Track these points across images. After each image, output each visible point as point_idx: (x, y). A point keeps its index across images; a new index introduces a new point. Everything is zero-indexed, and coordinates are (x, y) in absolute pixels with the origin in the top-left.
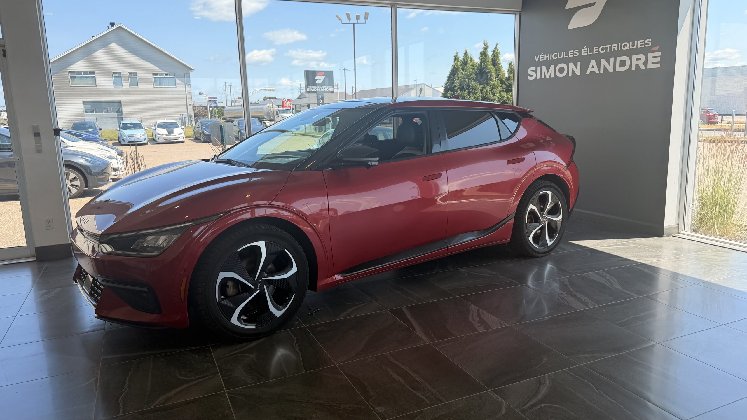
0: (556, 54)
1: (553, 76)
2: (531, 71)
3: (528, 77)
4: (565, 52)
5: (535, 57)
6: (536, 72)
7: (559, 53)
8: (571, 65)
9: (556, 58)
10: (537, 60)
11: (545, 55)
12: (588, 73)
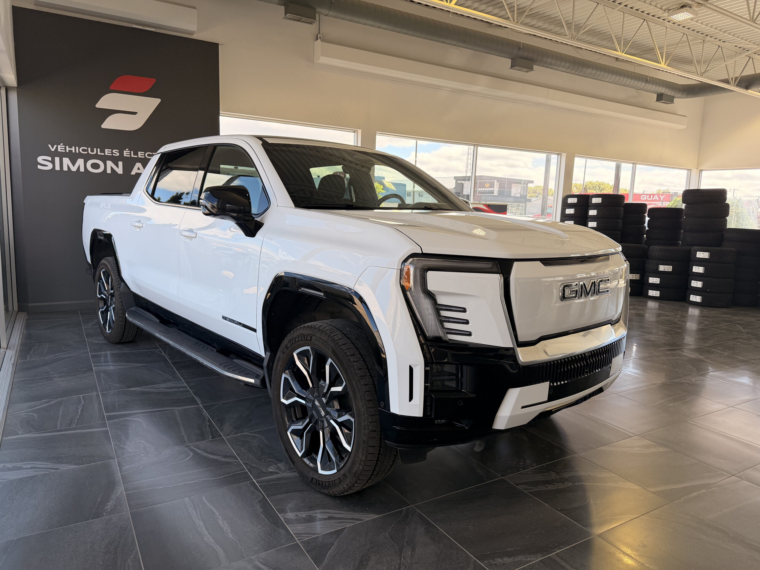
0: (86, 148)
1: (82, 170)
2: (43, 160)
3: (38, 166)
4: (99, 150)
5: (50, 145)
6: (53, 162)
7: (89, 149)
8: (110, 164)
9: (86, 153)
10: (53, 150)
11: (67, 147)
12: (133, 173)
